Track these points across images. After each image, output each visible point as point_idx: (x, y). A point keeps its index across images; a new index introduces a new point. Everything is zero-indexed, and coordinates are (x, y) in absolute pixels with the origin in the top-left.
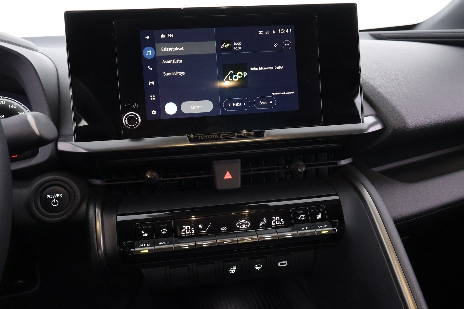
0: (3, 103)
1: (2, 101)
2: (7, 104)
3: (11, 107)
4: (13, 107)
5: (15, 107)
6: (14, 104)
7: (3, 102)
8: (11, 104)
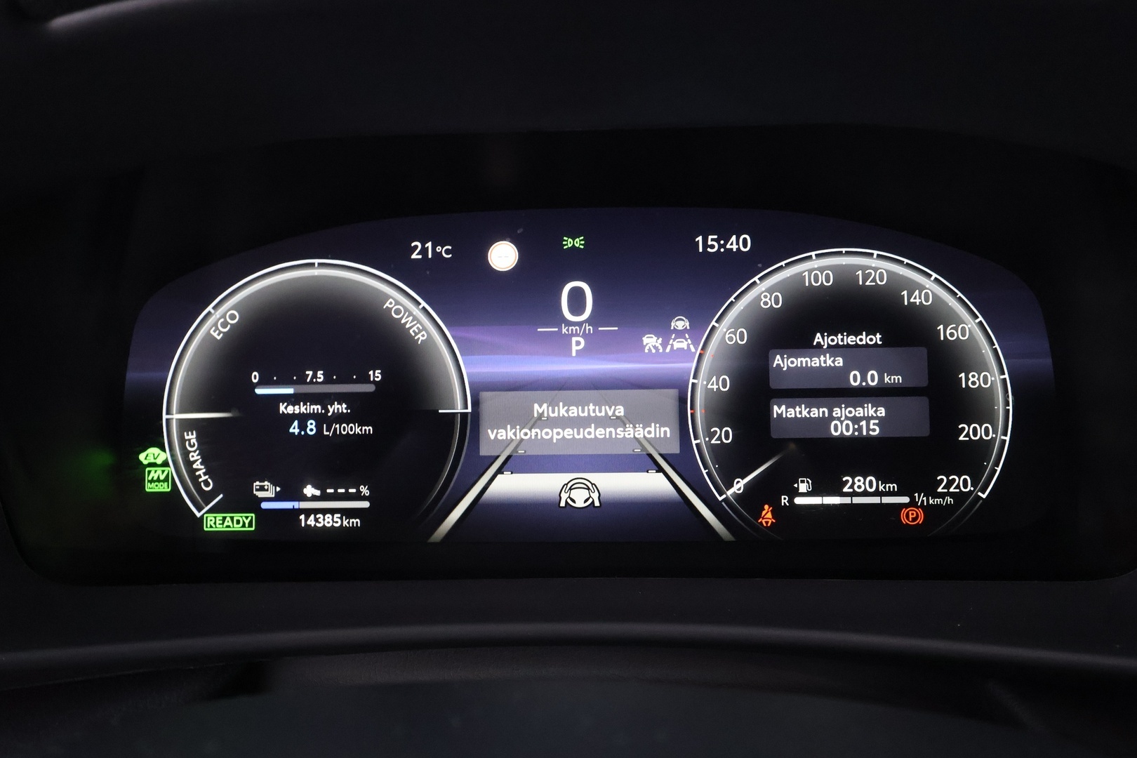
0: (881, 280)
1: (876, 269)
2: (897, 284)
3: (909, 299)
4: (916, 299)
5: (927, 300)
6: (922, 288)
7: (881, 274)
8: (912, 287)
